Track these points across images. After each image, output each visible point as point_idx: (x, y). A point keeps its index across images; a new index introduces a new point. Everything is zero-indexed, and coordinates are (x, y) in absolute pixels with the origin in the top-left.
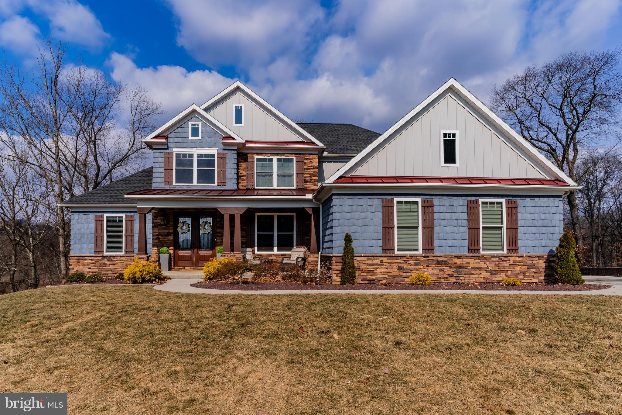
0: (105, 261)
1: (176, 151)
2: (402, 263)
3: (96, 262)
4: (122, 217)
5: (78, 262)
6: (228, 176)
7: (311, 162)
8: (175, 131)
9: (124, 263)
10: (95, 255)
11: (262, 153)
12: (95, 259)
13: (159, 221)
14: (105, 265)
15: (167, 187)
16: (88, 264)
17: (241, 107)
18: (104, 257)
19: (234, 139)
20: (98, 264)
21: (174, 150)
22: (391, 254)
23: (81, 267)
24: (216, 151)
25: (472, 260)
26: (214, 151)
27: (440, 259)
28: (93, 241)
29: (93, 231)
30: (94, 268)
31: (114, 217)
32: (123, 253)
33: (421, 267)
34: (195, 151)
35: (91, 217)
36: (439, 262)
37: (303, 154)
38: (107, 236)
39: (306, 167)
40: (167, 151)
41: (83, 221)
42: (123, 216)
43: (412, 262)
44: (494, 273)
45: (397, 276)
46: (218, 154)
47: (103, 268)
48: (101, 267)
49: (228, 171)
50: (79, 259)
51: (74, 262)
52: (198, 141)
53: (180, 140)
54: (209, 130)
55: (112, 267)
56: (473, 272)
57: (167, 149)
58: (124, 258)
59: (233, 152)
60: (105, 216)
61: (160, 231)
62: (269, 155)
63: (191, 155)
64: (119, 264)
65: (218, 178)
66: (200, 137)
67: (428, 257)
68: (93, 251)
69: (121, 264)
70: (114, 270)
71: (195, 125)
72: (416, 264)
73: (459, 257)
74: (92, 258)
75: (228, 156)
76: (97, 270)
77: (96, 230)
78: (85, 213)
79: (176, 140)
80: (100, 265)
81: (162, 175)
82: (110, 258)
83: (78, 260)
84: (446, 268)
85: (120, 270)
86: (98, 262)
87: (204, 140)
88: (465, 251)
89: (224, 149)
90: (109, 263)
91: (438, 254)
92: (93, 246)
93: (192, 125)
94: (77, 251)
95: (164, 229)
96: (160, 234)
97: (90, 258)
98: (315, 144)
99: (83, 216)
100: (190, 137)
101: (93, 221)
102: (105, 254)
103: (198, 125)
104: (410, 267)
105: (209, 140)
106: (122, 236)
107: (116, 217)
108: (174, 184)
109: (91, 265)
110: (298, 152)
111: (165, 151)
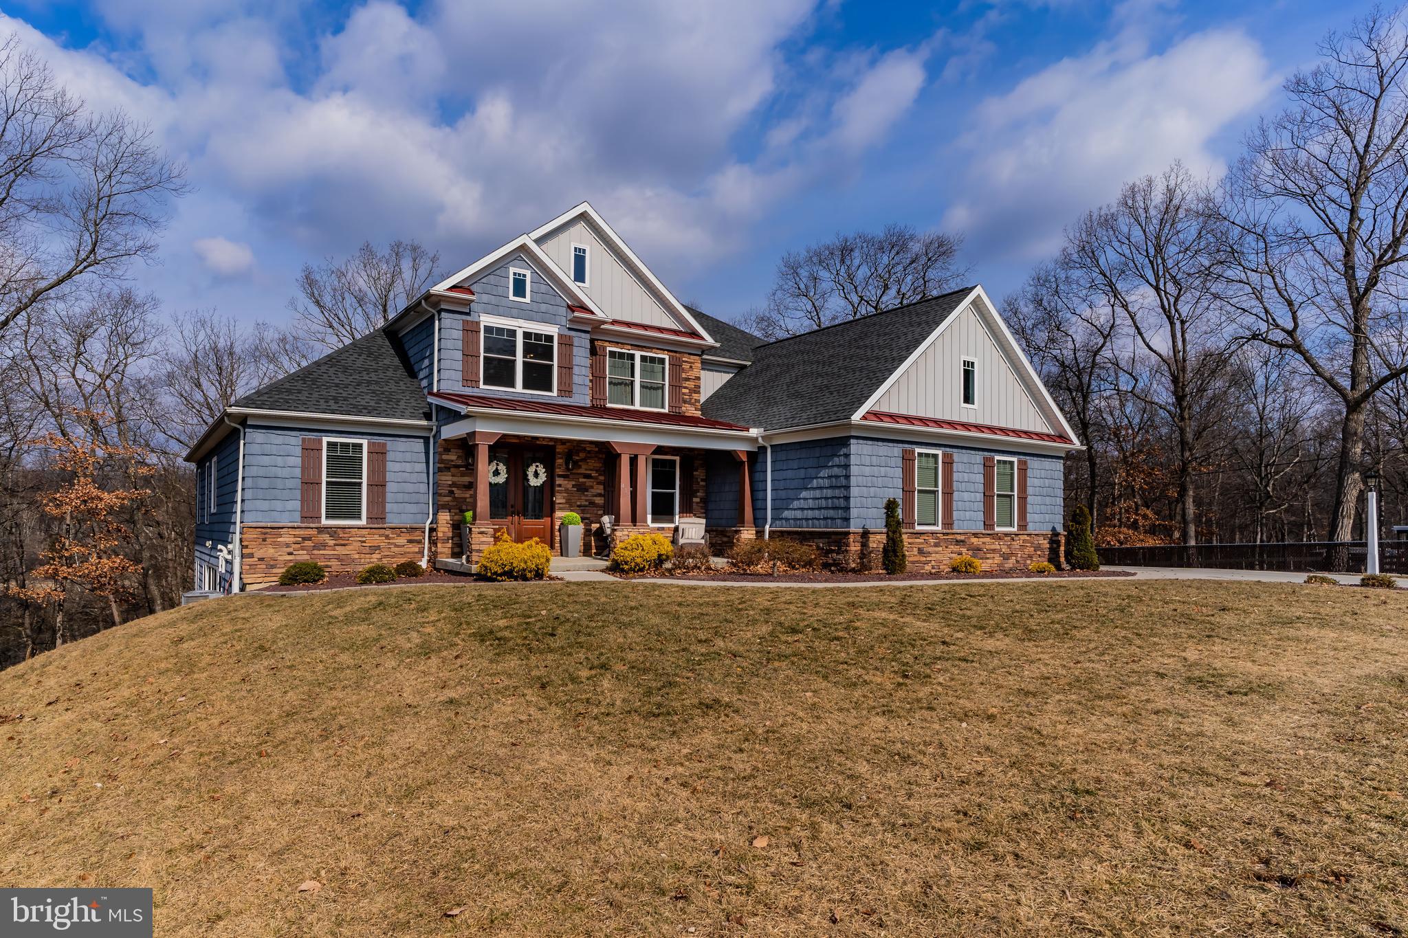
0: (325, 537)
1: (486, 320)
2: (922, 543)
3: (304, 539)
4: (360, 446)
5: (264, 540)
6: (576, 379)
7: (691, 367)
8: (483, 280)
9: (364, 542)
10: (303, 525)
11: (618, 343)
12: (302, 532)
13: (454, 457)
14: (324, 546)
15: (468, 391)
16: (288, 545)
17: (584, 250)
18: (322, 530)
19: (592, 313)
20: (308, 543)
21: (482, 318)
22: (911, 531)
23: (271, 551)
24: (557, 330)
25: (987, 540)
26: (553, 330)
27: (959, 537)
28: (298, 494)
29: (298, 472)
30: (301, 552)
31: (343, 445)
32: (363, 522)
33: (940, 549)
34: (522, 326)
35: (294, 441)
36: (958, 542)
37: (680, 353)
38: (328, 483)
39: (684, 375)
40: (468, 318)
41: (274, 449)
42: (364, 442)
43: (932, 541)
44: (1006, 557)
45: (917, 562)
46: (560, 336)
47: (321, 552)
48: (316, 552)
49: (576, 370)
50: (265, 534)
51: (254, 540)
52: (524, 307)
53: (493, 300)
54: (543, 288)
55: (340, 550)
56: (988, 556)
57: (468, 314)
58: (364, 532)
59: (583, 335)
60: (325, 440)
61: (455, 479)
62: (629, 347)
63: (513, 333)
64: (354, 544)
65: (559, 383)
66: (527, 300)
67: (948, 534)
68: (297, 516)
69: (359, 544)
70: (344, 557)
71: (519, 275)
72: (936, 545)
73: (975, 535)
74: (297, 532)
75: (576, 342)
76: (307, 557)
77: (304, 469)
78: (279, 432)
79: (485, 298)
80: (315, 548)
81: (459, 366)
82: (335, 532)
83: (263, 536)
84: (964, 550)
85: (357, 556)
86: (309, 539)
87: (535, 307)
88: (980, 528)
89: (570, 329)
90: (334, 542)
91: (959, 531)
92: (297, 505)
93: (515, 274)
94: (260, 516)
95: (463, 475)
96: (454, 484)
97: (292, 532)
98: (702, 338)
99: (276, 438)
100: (511, 297)
101: (298, 451)
102: (325, 522)
103: (524, 276)
104: (931, 549)
105: (543, 307)
106: (360, 484)
107: (347, 445)
108: (482, 386)
109: (293, 546)
110: (674, 349)
111: (464, 317)
